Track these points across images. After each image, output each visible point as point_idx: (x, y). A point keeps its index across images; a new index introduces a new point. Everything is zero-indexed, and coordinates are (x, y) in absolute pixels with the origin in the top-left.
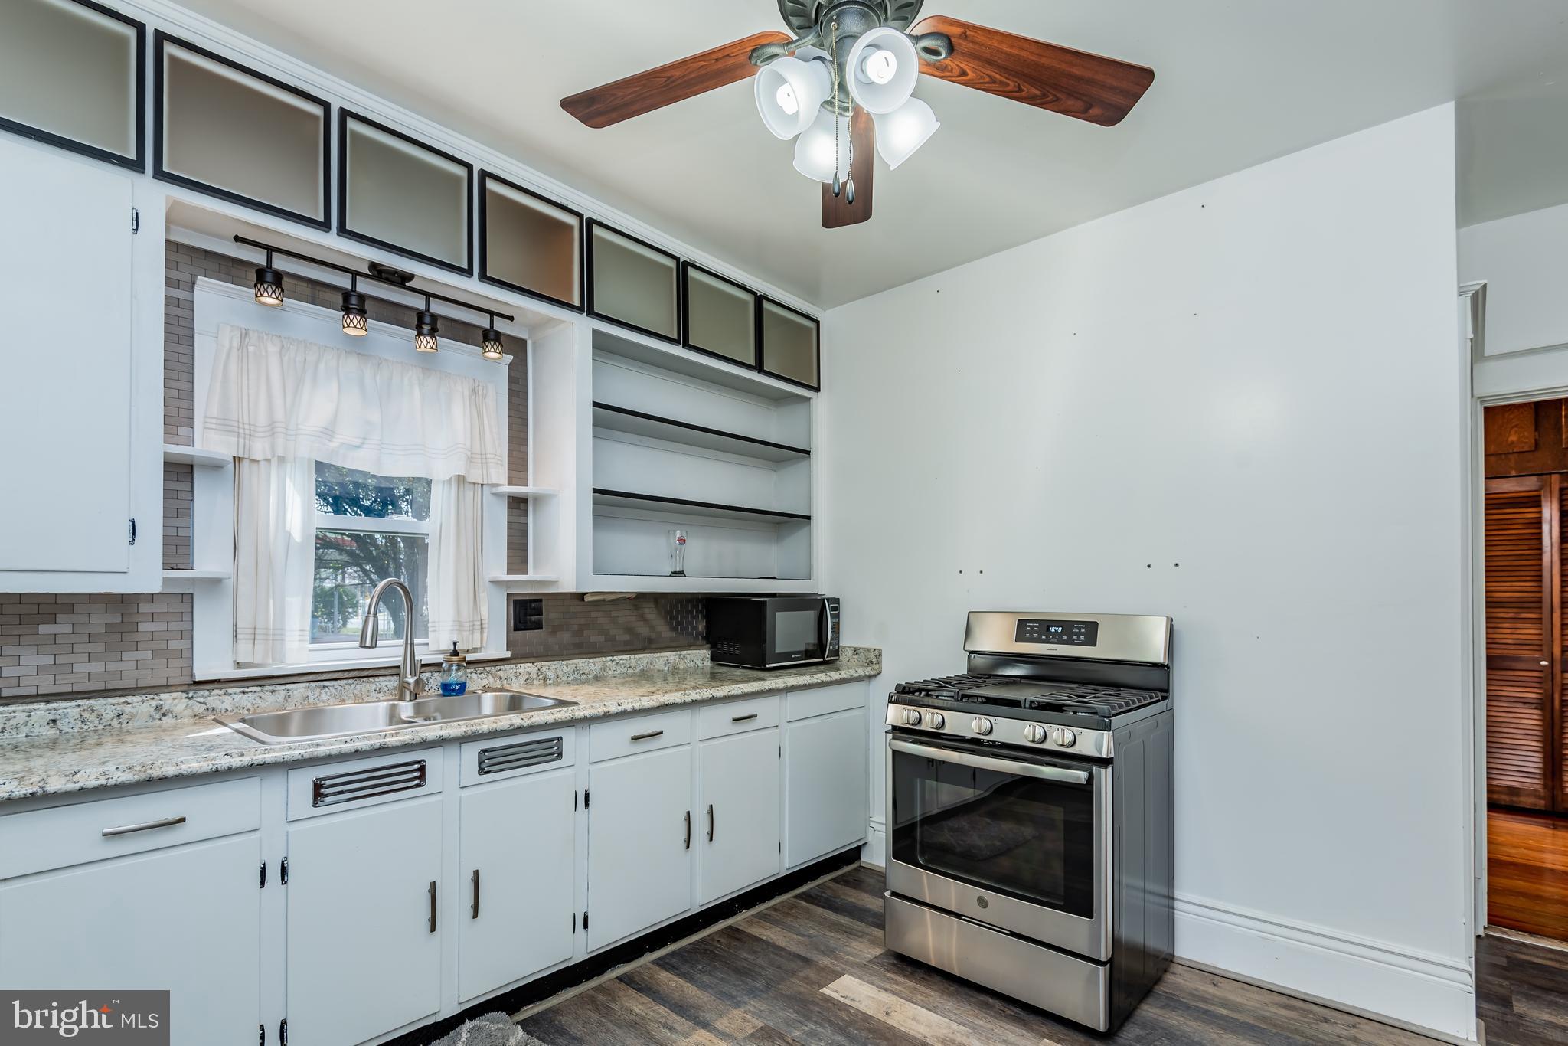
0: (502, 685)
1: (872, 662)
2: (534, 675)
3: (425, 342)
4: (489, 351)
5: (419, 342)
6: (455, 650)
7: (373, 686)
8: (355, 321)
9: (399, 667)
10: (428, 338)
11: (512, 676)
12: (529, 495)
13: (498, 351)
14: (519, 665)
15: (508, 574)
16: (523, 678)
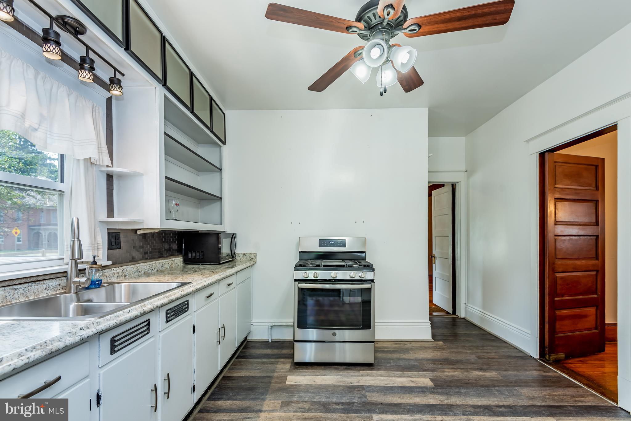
0: (107, 281)
1: (253, 259)
2: (120, 274)
3: (85, 74)
4: (114, 90)
5: (81, 73)
6: (94, 261)
7: (45, 286)
8: (52, 48)
9: (66, 272)
10: (87, 72)
11: (111, 276)
12: (114, 173)
13: (119, 90)
14: (113, 269)
15: (107, 218)
16: (116, 276)
